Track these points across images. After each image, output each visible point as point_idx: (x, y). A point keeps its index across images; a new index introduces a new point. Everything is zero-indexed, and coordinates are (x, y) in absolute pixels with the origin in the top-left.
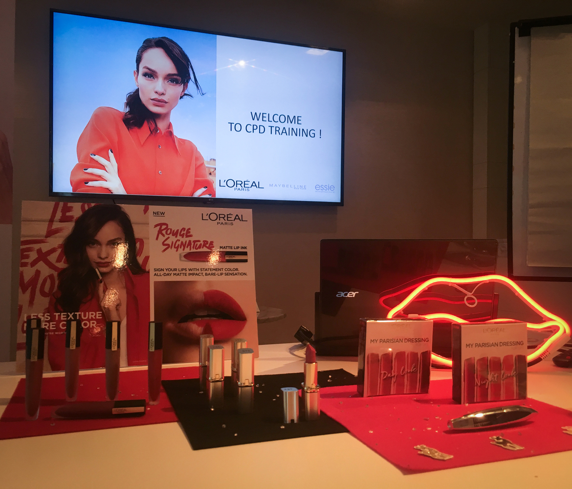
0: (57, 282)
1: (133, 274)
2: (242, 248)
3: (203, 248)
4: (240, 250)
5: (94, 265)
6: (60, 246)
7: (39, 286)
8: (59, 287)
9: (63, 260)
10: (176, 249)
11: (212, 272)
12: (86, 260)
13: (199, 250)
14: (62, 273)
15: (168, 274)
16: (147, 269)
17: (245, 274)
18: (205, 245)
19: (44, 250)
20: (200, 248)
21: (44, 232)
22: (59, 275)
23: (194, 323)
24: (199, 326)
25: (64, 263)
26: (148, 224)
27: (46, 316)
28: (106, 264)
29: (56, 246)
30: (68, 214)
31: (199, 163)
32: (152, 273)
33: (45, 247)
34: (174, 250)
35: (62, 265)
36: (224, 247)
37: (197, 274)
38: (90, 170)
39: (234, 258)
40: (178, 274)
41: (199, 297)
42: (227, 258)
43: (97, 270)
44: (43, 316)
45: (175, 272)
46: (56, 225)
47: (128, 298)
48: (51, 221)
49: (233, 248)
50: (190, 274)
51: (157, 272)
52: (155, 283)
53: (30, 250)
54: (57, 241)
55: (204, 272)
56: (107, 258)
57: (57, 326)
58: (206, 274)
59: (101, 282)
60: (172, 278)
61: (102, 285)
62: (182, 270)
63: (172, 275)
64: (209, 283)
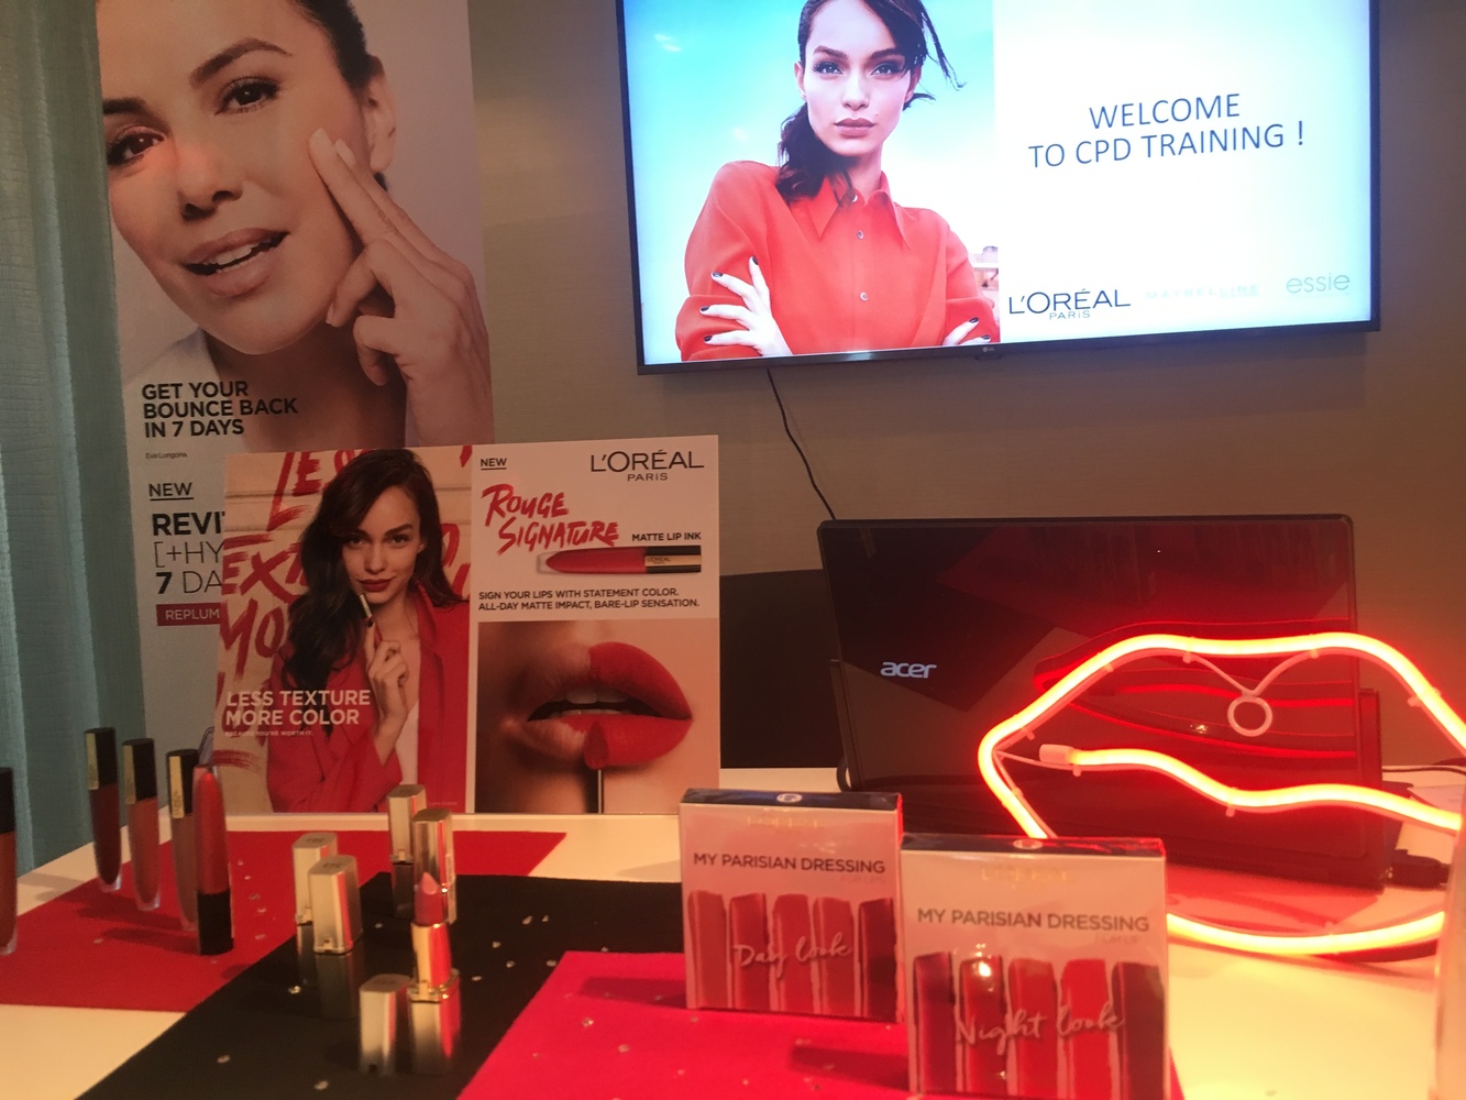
0: (287, 626)
1: (435, 605)
2: (689, 536)
3: (591, 539)
4: (681, 542)
5: (358, 587)
6: (294, 548)
7: (254, 635)
8: (291, 636)
9: (298, 580)
10: (528, 545)
11: (610, 599)
12: (341, 578)
13: (582, 546)
14: (297, 604)
15: (510, 606)
16: (464, 596)
17: (693, 603)
18: (596, 533)
19: (265, 558)
20: (585, 541)
21: (265, 521)
22: (291, 610)
23: (565, 722)
24: (576, 727)
25: (302, 583)
26: (469, 489)
27: (265, 697)
28: (380, 585)
29: (286, 547)
30: (310, 477)
31: (955, 262)
32: (475, 603)
33: (267, 552)
34: (525, 547)
35: (297, 589)
36: (644, 538)
37: (575, 605)
38: (713, 310)
39: (667, 564)
40: (532, 606)
41: (579, 660)
42: (649, 563)
43: (362, 597)
44: (261, 696)
45: (525, 600)
46: (287, 504)
47: (422, 659)
48: (279, 494)
49: (665, 537)
50: (559, 605)
51: (485, 601)
52: (482, 626)
53: (238, 557)
54: (288, 538)
55: (592, 600)
56: (382, 570)
57: (285, 719)
58: (598, 605)
59: (370, 625)
60: (520, 615)
61: (371, 631)
62: (543, 594)
63: (519, 606)
64: (604, 625)
